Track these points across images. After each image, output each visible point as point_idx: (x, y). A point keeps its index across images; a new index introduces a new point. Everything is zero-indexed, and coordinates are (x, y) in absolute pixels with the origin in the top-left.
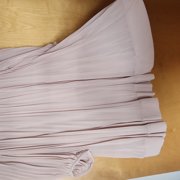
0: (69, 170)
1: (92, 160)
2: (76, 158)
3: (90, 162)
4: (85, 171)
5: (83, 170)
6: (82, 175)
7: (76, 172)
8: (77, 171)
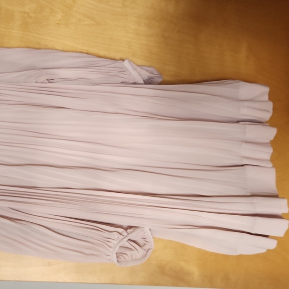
0: (111, 250)
1: (151, 245)
2: (125, 233)
3: (147, 247)
4: (136, 260)
5: (134, 257)
6: (131, 264)
7: (121, 257)
8: (125, 256)
